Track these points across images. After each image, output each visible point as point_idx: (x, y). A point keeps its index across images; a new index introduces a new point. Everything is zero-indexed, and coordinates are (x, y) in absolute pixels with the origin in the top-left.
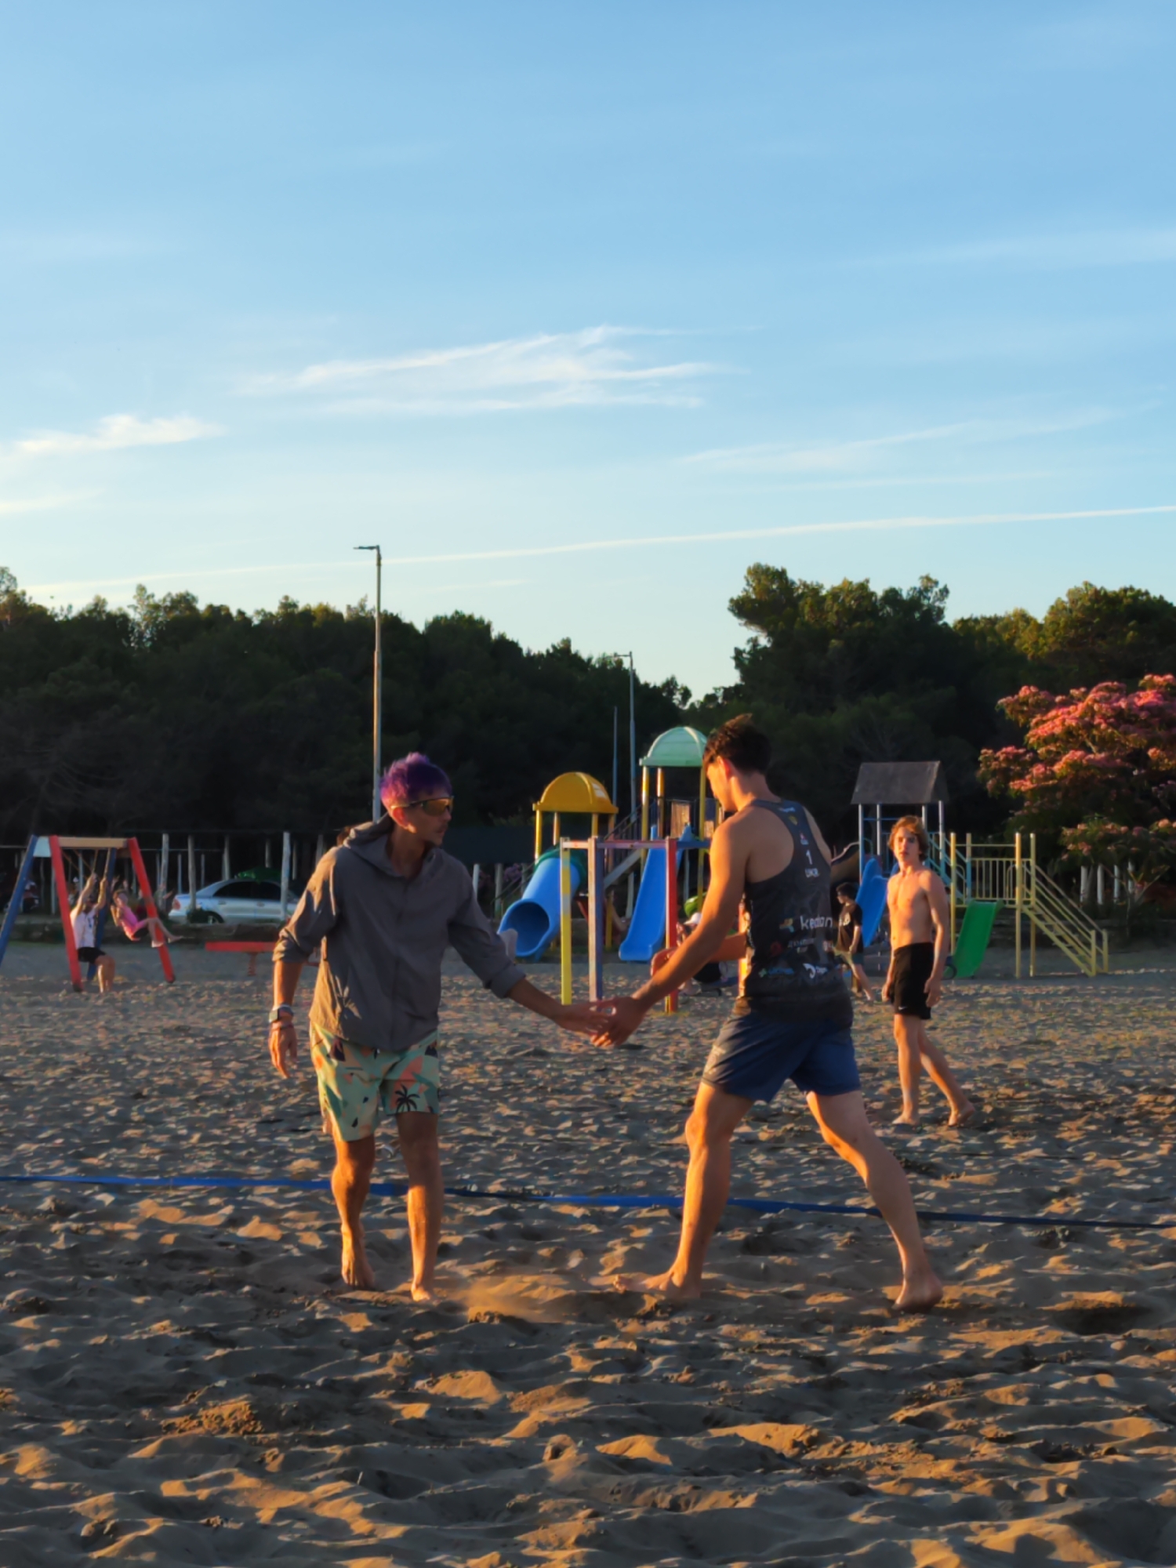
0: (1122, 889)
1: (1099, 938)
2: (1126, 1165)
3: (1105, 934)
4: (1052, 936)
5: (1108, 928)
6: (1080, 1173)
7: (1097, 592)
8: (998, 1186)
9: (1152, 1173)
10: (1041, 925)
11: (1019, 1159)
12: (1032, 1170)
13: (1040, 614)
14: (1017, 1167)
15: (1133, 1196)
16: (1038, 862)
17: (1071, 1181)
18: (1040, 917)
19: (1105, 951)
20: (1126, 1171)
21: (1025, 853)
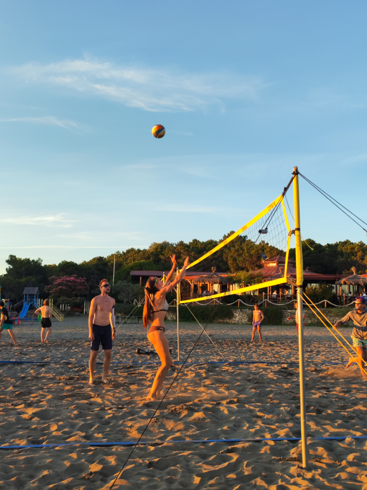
0: (67, 308)
1: (62, 315)
2: (59, 352)
3: (63, 315)
4: (55, 315)
5: (64, 314)
6: (51, 354)
7: (66, 262)
8: (37, 357)
9: (63, 353)
10: (53, 313)
11: (41, 352)
12: (43, 354)
13: (57, 265)
14: (41, 353)
15: (59, 357)
16: (53, 303)
17: (49, 355)
18: (53, 312)
19: (63, 318)
20: (59, 353)
21: (51, 302)
